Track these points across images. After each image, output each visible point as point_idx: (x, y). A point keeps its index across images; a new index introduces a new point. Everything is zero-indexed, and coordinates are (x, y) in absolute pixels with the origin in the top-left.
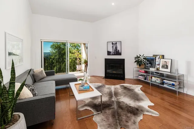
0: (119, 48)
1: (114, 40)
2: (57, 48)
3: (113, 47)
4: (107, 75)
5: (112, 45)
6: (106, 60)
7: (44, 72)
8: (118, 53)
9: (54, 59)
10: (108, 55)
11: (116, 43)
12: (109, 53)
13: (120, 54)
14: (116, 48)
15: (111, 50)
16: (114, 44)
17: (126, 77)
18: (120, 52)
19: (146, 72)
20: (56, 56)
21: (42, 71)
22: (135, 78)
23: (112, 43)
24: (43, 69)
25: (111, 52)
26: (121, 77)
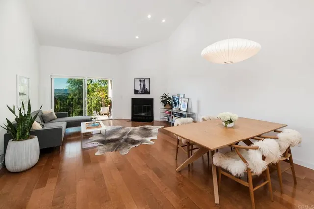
0: (147, 87)
1: (142, 77)
2: (77, 83)
3: (140, 85)
4: (134, 118)
5: (139, 83)
6: (134, 100)
7: (54, 113)
8: (146, 92)
9: (72, 99)
10: (135, 94)
11: (144, 81)
12: (136, 92)
13: (148, 93)
14: (144, 86)
15: (138, 88)
16: (142, 81)
17: (155, 119)
18: (148, 90)
19: (170, 112)
20: (75, 95)
21: (52, 112)
22: (161, 120)
23: (140, 81)
24: (53, 110)
25: (138, 91)
26: (149, 119)
